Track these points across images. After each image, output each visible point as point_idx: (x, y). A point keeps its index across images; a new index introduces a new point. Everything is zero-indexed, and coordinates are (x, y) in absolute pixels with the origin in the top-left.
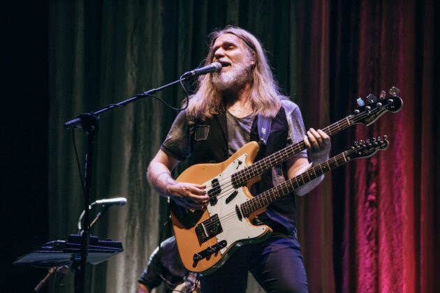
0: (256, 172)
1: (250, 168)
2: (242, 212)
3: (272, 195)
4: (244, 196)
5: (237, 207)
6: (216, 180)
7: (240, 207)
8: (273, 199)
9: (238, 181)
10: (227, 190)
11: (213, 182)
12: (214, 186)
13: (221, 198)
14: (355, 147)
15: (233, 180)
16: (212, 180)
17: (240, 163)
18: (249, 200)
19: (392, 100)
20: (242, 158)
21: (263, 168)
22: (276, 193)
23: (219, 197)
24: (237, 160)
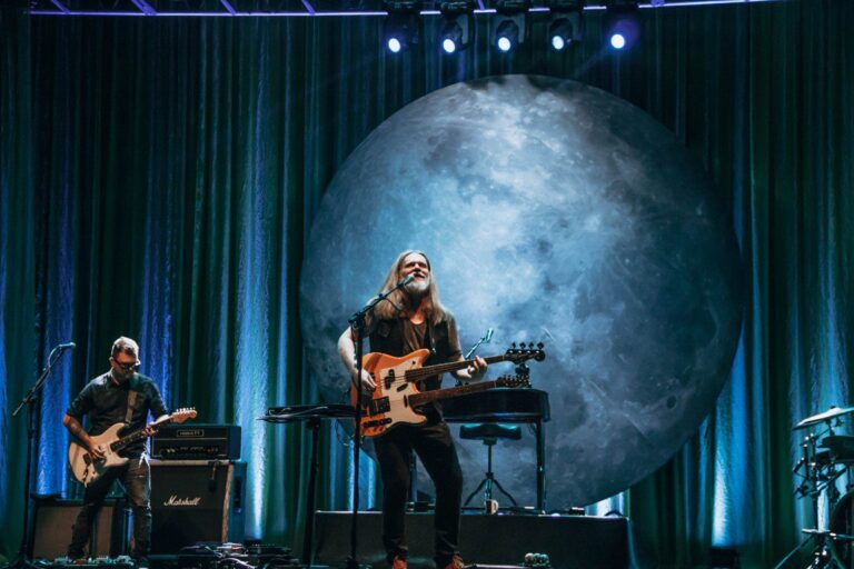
1: (419, 369)
2: (409, 401)
4: (411, 390)
6: (393, 371)
7: (407, 397)
8: (434, 398)
9: (410, 376)
10: (400, 382)
12: (390, 375)
13: (394, 386)
15: (406, 375)
16: (390, 369)
17: (414, 363)
18: (415, 393)
19: (538, 352)
20: (417, 359)
23: (392, 385)
24: (411, 360)
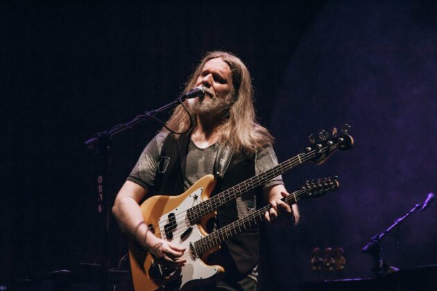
0: (210, 208)
1: (204, 203)
2: (200, 251)
3: (225, 234)
4: (198, 234)
5: (191, 245)
6: (172, 214)
7: (193, 245)
8: (226, 238)
9: (195, 217)
10: (181, 228)
11: (169, 216)
12: (170, 220)
13: (177, 235)
14: (306, 186)
15: (188, 215)
16: (169, 214)
17: (196, 198)
18: (203, 237)
19: (342, 139)
20: (198, 192)
21: (217, 204)
22: (228, 232)
23: (174, 233)
24: (193, 195)
